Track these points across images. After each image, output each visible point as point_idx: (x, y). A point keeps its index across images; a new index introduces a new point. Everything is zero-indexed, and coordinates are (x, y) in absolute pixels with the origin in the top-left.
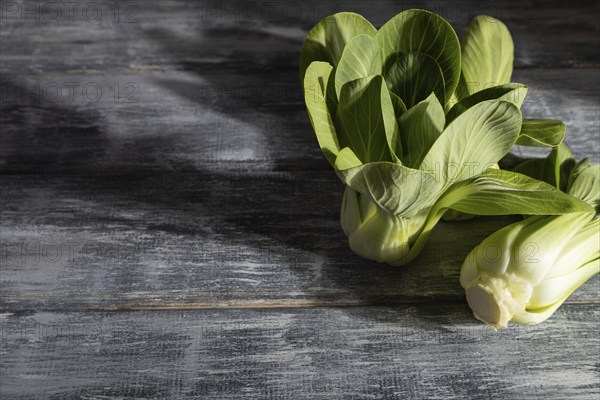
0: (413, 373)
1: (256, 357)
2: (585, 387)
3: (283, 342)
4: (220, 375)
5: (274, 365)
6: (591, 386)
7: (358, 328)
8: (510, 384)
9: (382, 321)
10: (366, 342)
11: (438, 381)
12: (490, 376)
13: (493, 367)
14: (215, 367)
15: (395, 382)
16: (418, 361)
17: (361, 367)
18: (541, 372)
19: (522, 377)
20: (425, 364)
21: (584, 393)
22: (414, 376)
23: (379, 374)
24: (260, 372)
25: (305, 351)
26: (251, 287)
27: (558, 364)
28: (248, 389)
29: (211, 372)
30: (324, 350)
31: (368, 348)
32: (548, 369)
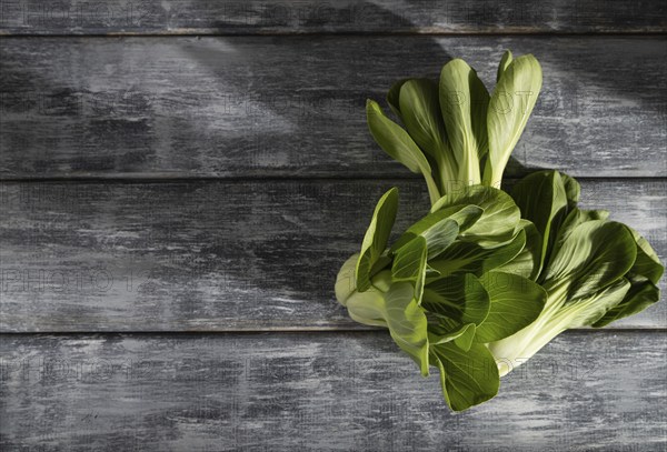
1: (291, 384)
2: (528, 414)
3: (311, 371)
5: (304, 392)
6: (532, 413)
9: (387, 351)
10: (372, 371)
11: (423, 408)
16: (410, 389)
17: (368, 394)
20: (415, 392)
21: (525, 419)
23: (380, 400)
25: (327, 379)
26: (287, 315)
27: (512, 393)
28: (286, 413)
30: (341, 379)
31: (374, 377)
32: (504, 397)
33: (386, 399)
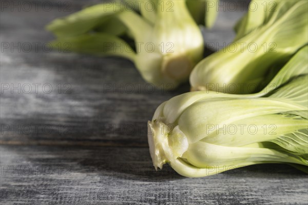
0: (185, 191)
4: (21, 186)
7: (143, 160)
8: (268, 201)
12: (251, 195)
13: (255, 189)
14: (17, 181)
15: (169, 196)
18: (296, 195)
19: (279, 197)
22: (186, 193)
24: (54, 185)
29: (13, 184)
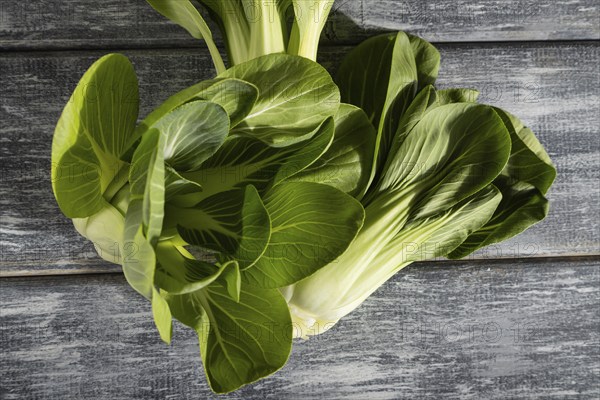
1: (19, 355)
2: (364, 384)
3: (49, 333)
5: (39, 365)
6: (370, 383)
10: (141, 330)
17: (133, 364)
21: (361, 392)
23: (152, 372)
25: (73, 345)
26: (12, 253)
27: (342, 355)
30: (93, 344)
31: (142, 339)
32: (330, 362)
33: (161, 371)
